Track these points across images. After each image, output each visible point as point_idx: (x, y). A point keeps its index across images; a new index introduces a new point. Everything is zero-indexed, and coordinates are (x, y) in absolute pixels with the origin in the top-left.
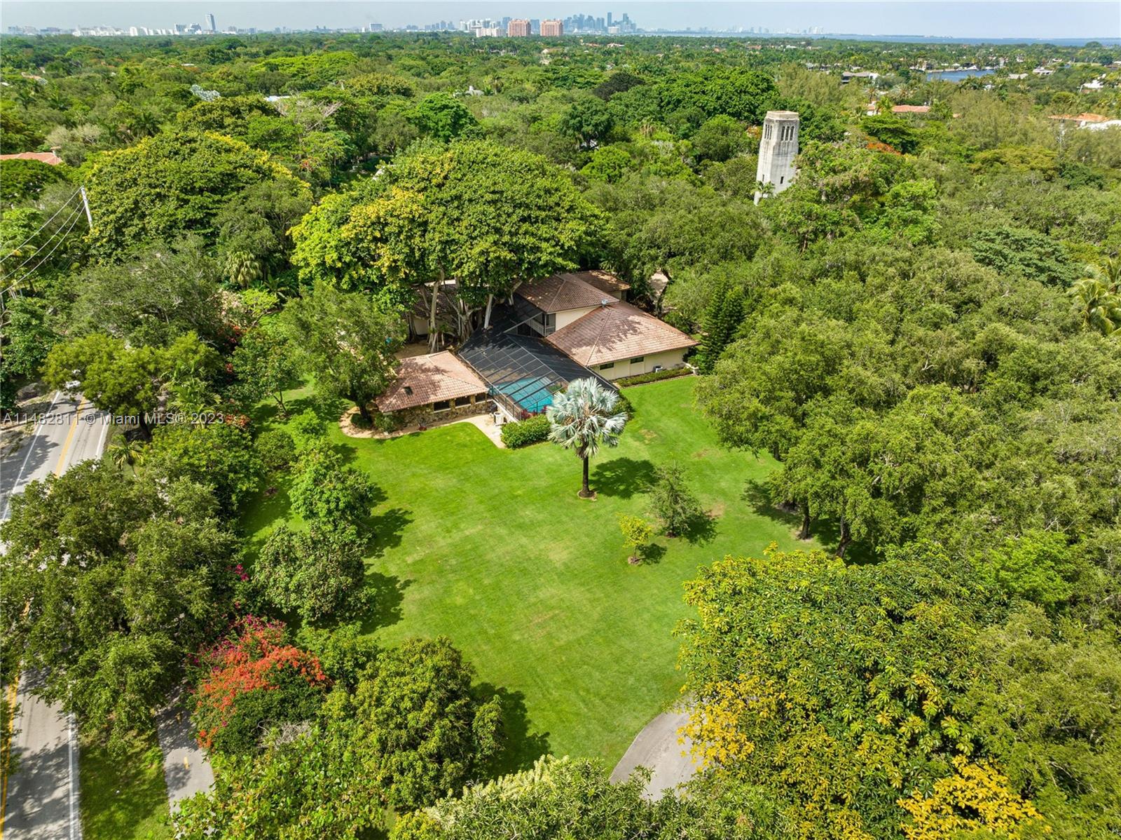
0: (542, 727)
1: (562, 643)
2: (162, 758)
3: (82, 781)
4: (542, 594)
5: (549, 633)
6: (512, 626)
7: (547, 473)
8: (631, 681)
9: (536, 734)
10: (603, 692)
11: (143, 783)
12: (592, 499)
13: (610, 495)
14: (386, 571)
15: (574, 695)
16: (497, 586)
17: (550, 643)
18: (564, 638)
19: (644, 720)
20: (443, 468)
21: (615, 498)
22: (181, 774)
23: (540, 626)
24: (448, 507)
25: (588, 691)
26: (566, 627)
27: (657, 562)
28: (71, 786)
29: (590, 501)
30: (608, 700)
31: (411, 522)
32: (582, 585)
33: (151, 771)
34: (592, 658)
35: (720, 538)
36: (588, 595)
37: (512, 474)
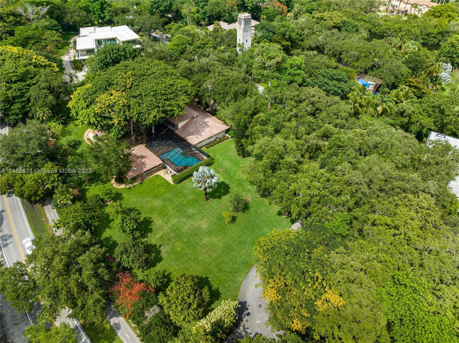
0: (216, 286)
1: (214, 257)
2: (109, 322)
3: (88, 335)
4: (204, 241)
5: (210, 255)
6: (198, 255)
7: (192, 193)
8: (237, 266)
9: (215, 289)
10: (230, 271)
11: (107, 331)
12: (209, 201)
13: (214, 198)
14: (152, 242)
15: (222, 274)
16: (189, 241)
17: (211, 258)
18: (214, 255)
19: (243, 277)
20: (155, 197)
21: (216, 199)
22: (118, 325)
23: (206, 253)
24: (163, 213)
25: (225, 272)
26: (214, 252)
27: (235, 222)
28: (85, 337)
29: (209, 202)
30: (232, 273)
31: (153, 221)
32: (215, 235)
33: (108, 327)
34: (224, 261)
35: (252, 209)
36: (217, 239)
37: (180, 196)
